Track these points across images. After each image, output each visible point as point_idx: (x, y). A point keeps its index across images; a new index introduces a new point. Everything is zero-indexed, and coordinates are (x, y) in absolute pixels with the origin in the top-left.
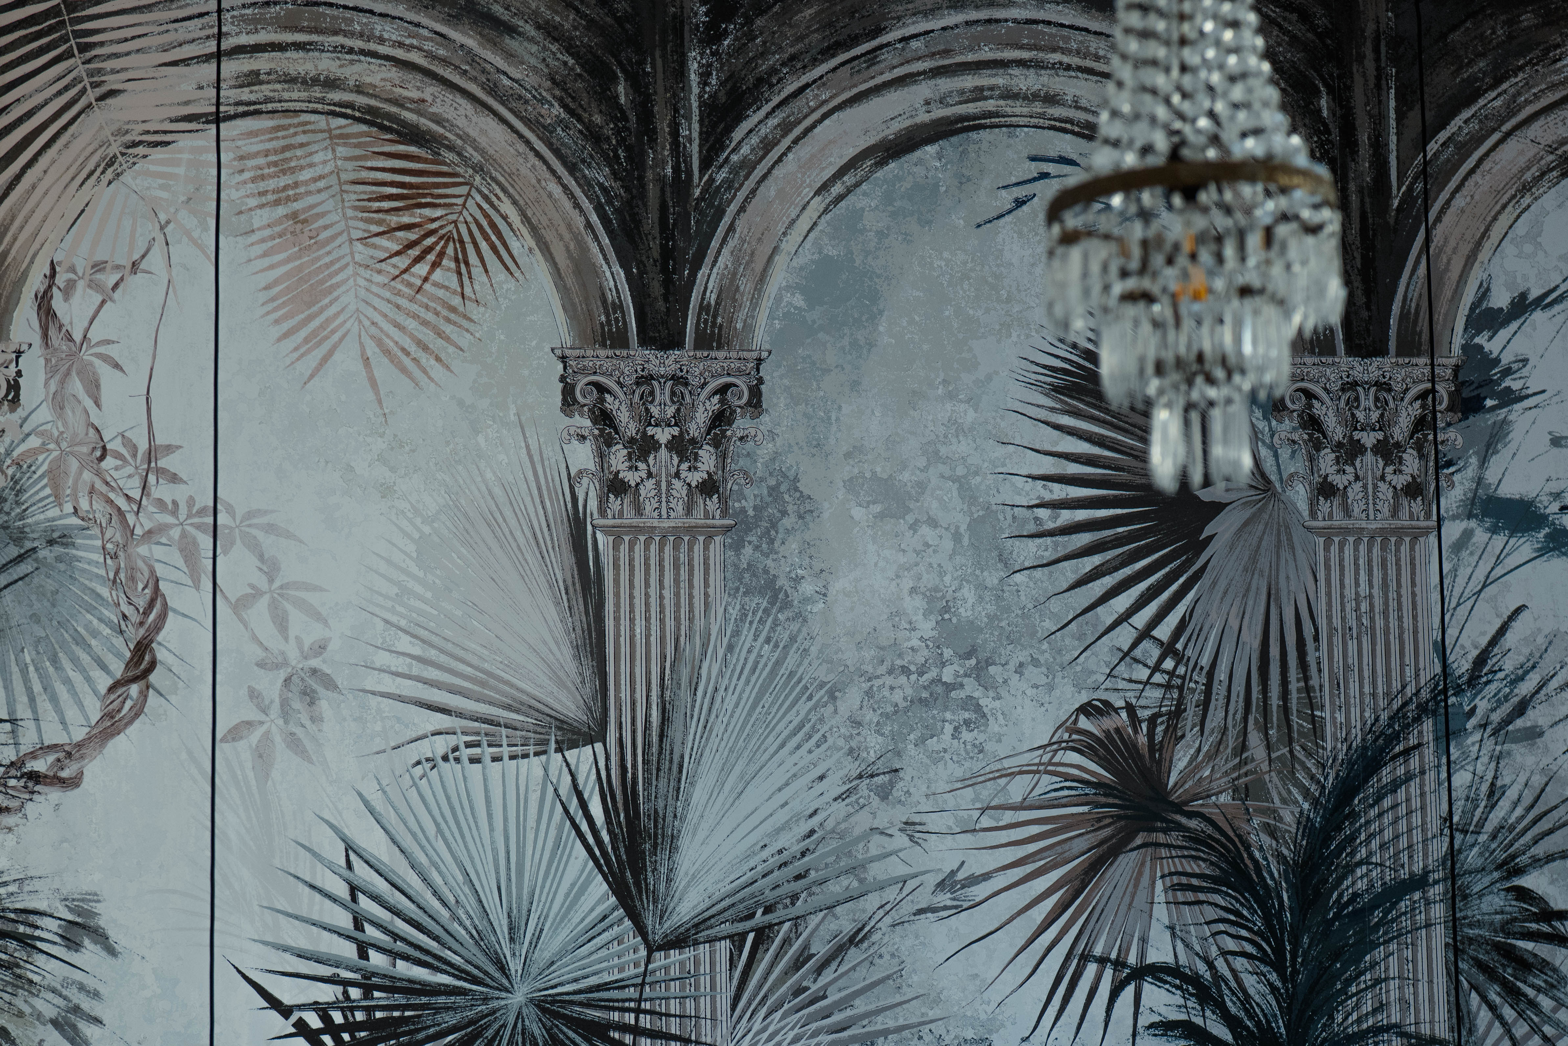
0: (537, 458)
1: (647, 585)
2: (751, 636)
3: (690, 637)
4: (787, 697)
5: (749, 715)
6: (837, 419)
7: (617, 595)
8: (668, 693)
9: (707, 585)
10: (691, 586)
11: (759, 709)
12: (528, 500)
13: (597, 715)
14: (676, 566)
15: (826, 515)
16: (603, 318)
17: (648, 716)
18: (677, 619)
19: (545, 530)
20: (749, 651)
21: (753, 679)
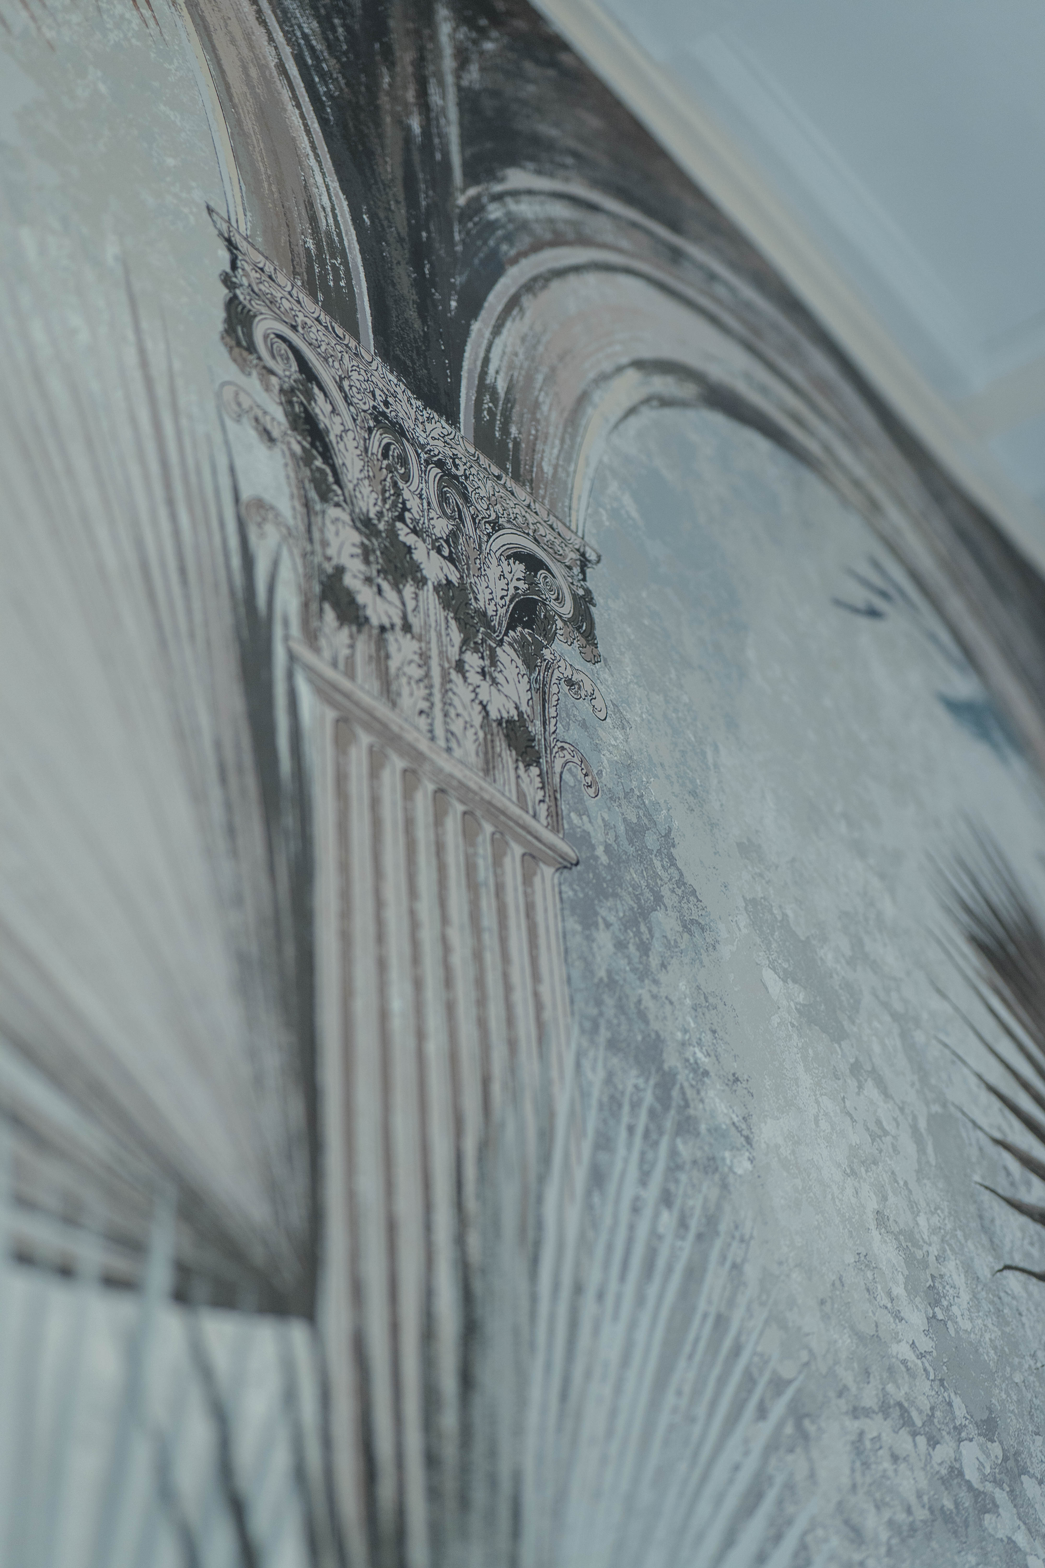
0: (162, 391)
1: (413, 893)
2: (633, 1172)
3: (515, 1095)
4: (722, 1381)
5: (655, 1404)
6: (716, 766)
7: (344, 868)
8: (474, 1240)
9: (536, 977)
10: (505, 958)
11: (670, 1399)
12: (135, 470)
13: (297, 1215)
14: (473, 885)
15: (726, 951)
16: (310, 244)
17: (428, 1294)
18: (482, 1024)
19: (174, 577)
20: (636, 1210)
21: (652, 1291)
